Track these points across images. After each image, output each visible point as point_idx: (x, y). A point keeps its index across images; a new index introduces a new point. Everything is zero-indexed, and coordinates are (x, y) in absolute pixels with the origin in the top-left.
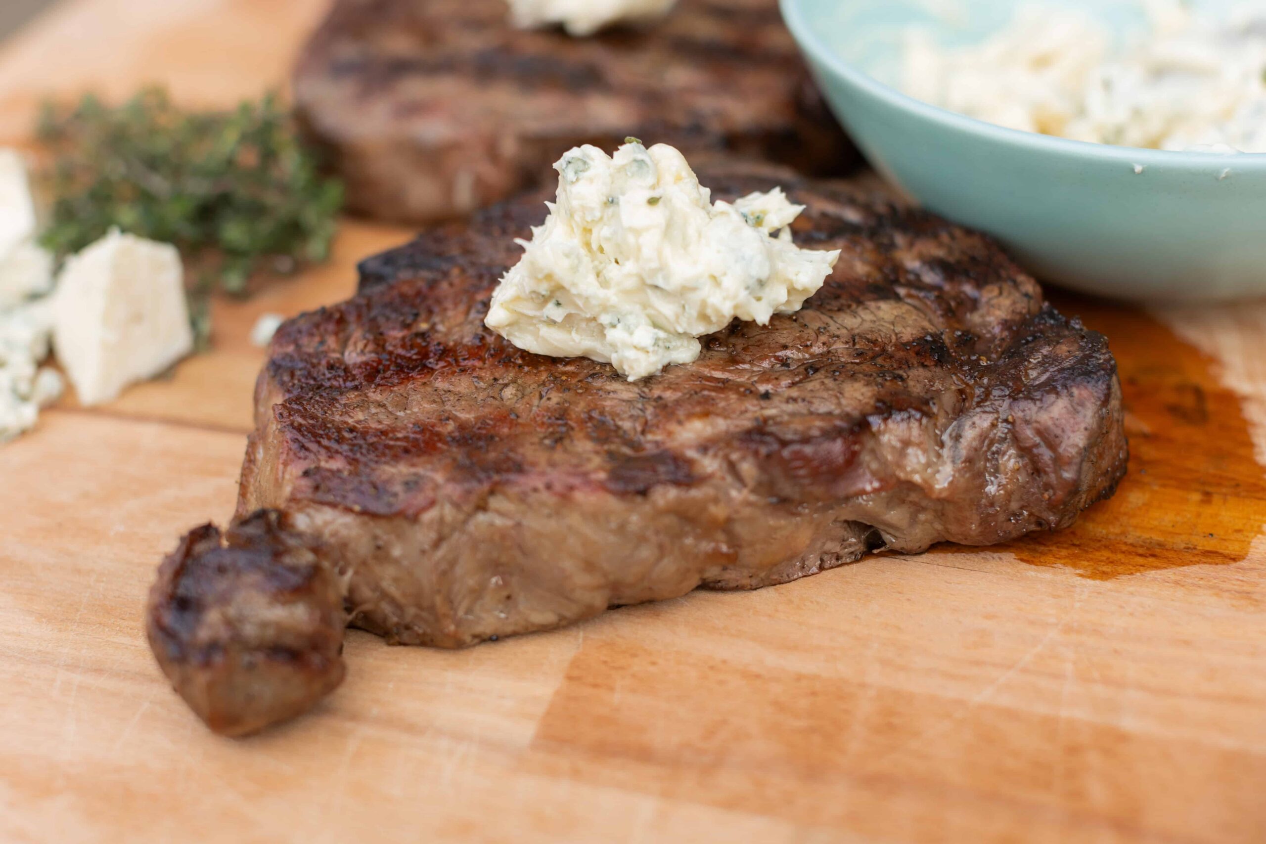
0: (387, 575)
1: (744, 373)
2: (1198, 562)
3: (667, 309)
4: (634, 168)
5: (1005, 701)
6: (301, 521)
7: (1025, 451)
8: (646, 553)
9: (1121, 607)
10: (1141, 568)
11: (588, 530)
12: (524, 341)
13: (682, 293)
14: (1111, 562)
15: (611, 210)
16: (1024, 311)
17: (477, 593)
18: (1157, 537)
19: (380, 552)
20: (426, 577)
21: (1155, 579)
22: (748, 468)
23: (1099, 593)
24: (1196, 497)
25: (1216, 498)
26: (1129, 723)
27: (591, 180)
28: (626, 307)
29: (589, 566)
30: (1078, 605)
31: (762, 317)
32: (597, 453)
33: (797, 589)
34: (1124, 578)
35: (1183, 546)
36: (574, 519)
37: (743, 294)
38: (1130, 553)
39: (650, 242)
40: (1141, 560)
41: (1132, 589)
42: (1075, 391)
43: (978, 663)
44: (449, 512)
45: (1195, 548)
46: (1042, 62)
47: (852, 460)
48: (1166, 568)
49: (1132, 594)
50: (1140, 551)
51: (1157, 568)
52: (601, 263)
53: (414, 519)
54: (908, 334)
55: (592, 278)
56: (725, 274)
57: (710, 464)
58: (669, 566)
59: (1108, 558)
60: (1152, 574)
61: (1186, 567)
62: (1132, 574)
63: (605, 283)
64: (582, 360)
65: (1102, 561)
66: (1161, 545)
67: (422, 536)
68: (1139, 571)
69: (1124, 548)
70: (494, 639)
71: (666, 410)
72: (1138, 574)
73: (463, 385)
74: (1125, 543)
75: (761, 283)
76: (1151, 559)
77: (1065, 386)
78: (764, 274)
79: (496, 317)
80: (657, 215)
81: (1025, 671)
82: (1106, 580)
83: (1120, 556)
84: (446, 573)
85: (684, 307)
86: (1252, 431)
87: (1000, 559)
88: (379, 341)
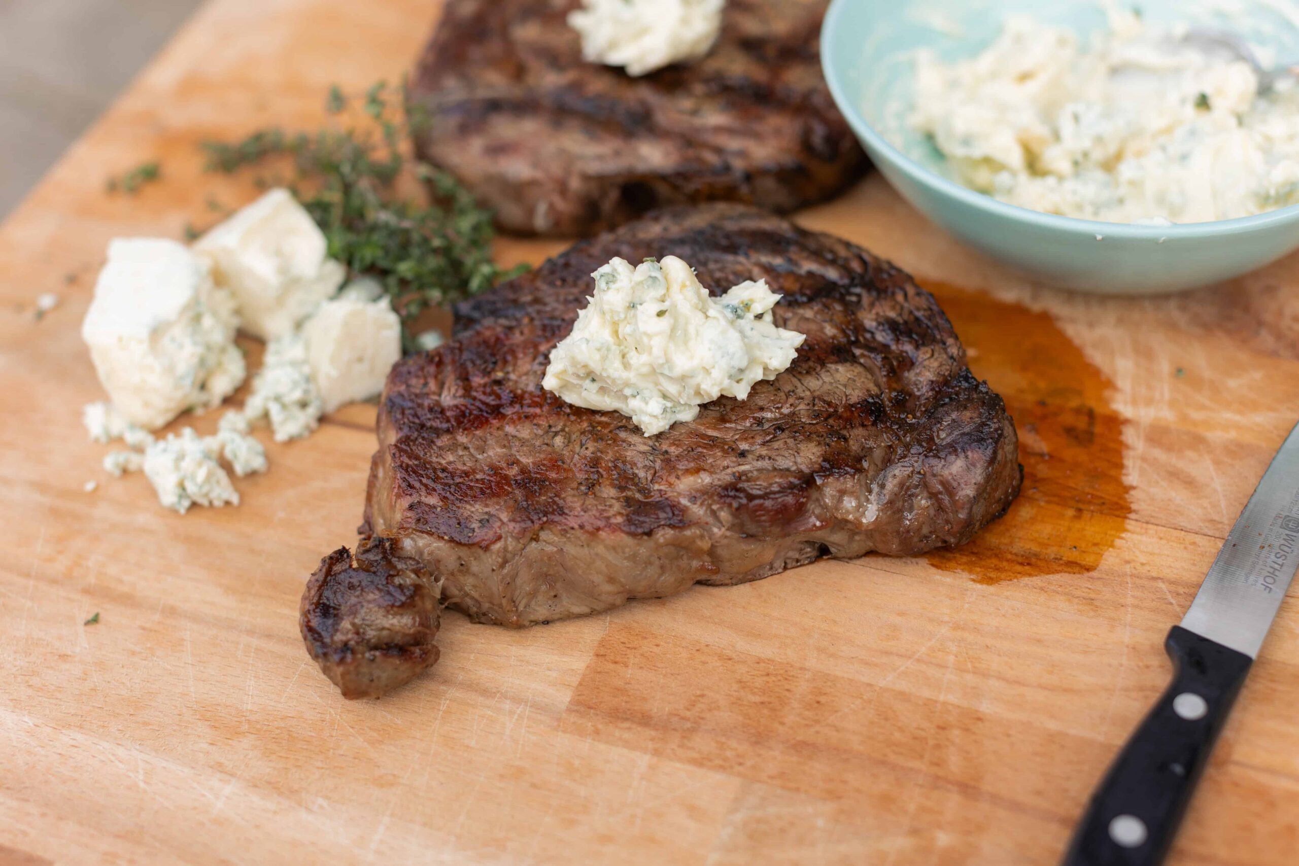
0: (468, 583)
1: (729, 433)
2: (1061, 572)
3: (672, 389)
4: (650, 282)
5: (902, 685)
6: (408, 544)
7: (933, 495)
8: (653, 571)
9: (998, 609)
10: (1019, 575)
11: (610, 556)
12: (570, 398)
13: (683, 379)
14: (998, 569)
15: (633, 311)
16: (947, 374)
17: (533, 595)
18: (1035, 548)
19: (463, 568)
20: (495, 585)
21: (1027, 585)
22: (724, 515)
23: (983, 596)
24: (1070, 513)
25: (1086, 515)
26: (986, 707)
27: (618, 290)
28: (642, 384)
29: (611, 580)
30: (967, 606)
31: (741, 393)
32: (618, 499)
33: (766, 585)
34: (1004, 583)
35: (1053, 556)
36: (600, 549)
37: (726, 382)
38: (1013, 561)
39: (657, 344)
40: (1019, 568)
41: (1008, 593)
42: (969, 453)
43: (888, 653)
44: (511, 543)
45: (1061, 559)
46: (1024, 77)
47: (800, 509)
48: (1036, 576)
49: (1007, 598)
50: (1020, 560)
51: (1030, 575)
52: (626, 347)
53: (486, 549)
54: (855, 396)
55: (617, 364)
56: (713, 367)
57: (698, 511)
58: (668, 579)
59: (996, 566)
60: (1026, 580)
61: (1051, 576)
62: (1011, 580)
63: (626, 366)
64: (614, 414)
65: (991, 568)
66: (1036, 555)
67: (491, 560)
68: (1016, 577)
69: (1009, 556)
70: (546, 622)
71: (669, 463)
72: (1015, 580)
73: (525, 431)
74: (1011, 553)
75: (741, 371)
76: (1027, 568)
77: (964, 450)
78: (743, 364)
79: (549, 383)
80: (664, 323)
81: (918, 660)
82: (991, 585)
83: (1005, 564)
84: (509, 584)
85: (684, 387)
86: (1125, 453)
87: (917, 563)
88: (468, 389)
